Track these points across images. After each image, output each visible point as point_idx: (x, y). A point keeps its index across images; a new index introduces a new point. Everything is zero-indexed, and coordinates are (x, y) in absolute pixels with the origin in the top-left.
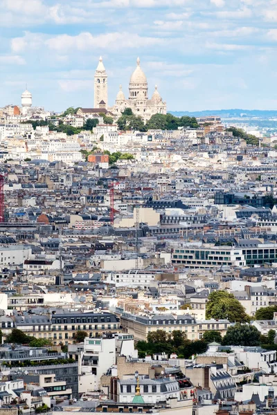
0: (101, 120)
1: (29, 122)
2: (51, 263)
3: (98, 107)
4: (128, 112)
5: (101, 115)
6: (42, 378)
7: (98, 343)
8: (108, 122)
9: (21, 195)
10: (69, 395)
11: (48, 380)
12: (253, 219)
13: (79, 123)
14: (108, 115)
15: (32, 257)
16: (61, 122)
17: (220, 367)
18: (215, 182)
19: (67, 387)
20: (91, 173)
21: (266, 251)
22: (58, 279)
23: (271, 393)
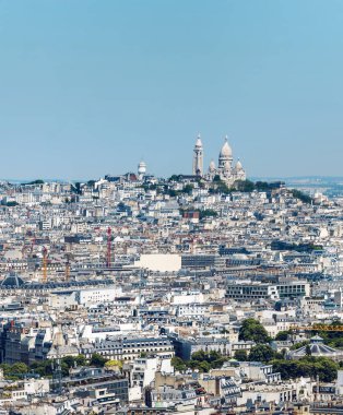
0: (196, 185)
1: (142, 187)
2: (134, 299)
3: (195, 174)
4: (217, 178)
5: (196, 181)
6: (97, 392)
7: (144, 362)
8: (202, 186)
9: (127, 245)
10: (117, 403)
11: (102, 393)
12: (296, 262)
13: (179, 187)
14: (202, 181)
15: (122, 295)
16: (166, 187)
17: (228, 378)
18: (274, 233)
19: (116, 397)
20: (184, 226)
21: (299, 287)
22: (135, 311)
23: (259, 398)
